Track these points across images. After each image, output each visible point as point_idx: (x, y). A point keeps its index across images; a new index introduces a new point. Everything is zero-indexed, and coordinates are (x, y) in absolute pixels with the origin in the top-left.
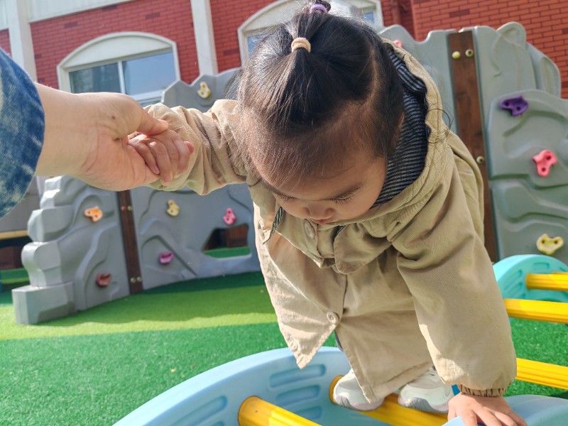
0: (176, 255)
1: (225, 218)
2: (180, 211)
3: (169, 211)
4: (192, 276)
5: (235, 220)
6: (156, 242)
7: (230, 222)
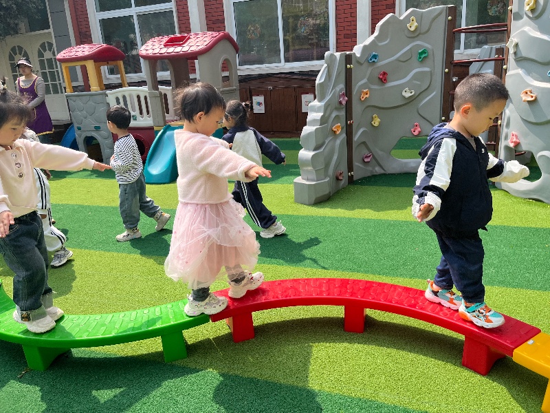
0: (374, 157)
1: (412, 130)
2: (380, 123)
3: (373, 123)
4: (382, 172)
5: (420, 132)
6: (363, 147)
7: (416, 133)
